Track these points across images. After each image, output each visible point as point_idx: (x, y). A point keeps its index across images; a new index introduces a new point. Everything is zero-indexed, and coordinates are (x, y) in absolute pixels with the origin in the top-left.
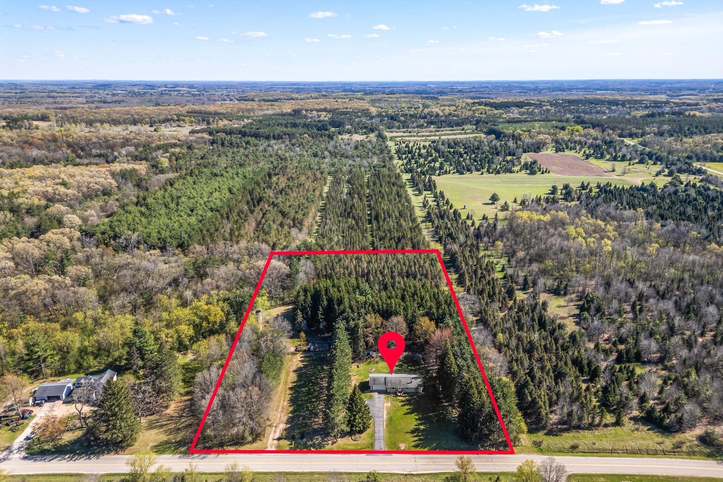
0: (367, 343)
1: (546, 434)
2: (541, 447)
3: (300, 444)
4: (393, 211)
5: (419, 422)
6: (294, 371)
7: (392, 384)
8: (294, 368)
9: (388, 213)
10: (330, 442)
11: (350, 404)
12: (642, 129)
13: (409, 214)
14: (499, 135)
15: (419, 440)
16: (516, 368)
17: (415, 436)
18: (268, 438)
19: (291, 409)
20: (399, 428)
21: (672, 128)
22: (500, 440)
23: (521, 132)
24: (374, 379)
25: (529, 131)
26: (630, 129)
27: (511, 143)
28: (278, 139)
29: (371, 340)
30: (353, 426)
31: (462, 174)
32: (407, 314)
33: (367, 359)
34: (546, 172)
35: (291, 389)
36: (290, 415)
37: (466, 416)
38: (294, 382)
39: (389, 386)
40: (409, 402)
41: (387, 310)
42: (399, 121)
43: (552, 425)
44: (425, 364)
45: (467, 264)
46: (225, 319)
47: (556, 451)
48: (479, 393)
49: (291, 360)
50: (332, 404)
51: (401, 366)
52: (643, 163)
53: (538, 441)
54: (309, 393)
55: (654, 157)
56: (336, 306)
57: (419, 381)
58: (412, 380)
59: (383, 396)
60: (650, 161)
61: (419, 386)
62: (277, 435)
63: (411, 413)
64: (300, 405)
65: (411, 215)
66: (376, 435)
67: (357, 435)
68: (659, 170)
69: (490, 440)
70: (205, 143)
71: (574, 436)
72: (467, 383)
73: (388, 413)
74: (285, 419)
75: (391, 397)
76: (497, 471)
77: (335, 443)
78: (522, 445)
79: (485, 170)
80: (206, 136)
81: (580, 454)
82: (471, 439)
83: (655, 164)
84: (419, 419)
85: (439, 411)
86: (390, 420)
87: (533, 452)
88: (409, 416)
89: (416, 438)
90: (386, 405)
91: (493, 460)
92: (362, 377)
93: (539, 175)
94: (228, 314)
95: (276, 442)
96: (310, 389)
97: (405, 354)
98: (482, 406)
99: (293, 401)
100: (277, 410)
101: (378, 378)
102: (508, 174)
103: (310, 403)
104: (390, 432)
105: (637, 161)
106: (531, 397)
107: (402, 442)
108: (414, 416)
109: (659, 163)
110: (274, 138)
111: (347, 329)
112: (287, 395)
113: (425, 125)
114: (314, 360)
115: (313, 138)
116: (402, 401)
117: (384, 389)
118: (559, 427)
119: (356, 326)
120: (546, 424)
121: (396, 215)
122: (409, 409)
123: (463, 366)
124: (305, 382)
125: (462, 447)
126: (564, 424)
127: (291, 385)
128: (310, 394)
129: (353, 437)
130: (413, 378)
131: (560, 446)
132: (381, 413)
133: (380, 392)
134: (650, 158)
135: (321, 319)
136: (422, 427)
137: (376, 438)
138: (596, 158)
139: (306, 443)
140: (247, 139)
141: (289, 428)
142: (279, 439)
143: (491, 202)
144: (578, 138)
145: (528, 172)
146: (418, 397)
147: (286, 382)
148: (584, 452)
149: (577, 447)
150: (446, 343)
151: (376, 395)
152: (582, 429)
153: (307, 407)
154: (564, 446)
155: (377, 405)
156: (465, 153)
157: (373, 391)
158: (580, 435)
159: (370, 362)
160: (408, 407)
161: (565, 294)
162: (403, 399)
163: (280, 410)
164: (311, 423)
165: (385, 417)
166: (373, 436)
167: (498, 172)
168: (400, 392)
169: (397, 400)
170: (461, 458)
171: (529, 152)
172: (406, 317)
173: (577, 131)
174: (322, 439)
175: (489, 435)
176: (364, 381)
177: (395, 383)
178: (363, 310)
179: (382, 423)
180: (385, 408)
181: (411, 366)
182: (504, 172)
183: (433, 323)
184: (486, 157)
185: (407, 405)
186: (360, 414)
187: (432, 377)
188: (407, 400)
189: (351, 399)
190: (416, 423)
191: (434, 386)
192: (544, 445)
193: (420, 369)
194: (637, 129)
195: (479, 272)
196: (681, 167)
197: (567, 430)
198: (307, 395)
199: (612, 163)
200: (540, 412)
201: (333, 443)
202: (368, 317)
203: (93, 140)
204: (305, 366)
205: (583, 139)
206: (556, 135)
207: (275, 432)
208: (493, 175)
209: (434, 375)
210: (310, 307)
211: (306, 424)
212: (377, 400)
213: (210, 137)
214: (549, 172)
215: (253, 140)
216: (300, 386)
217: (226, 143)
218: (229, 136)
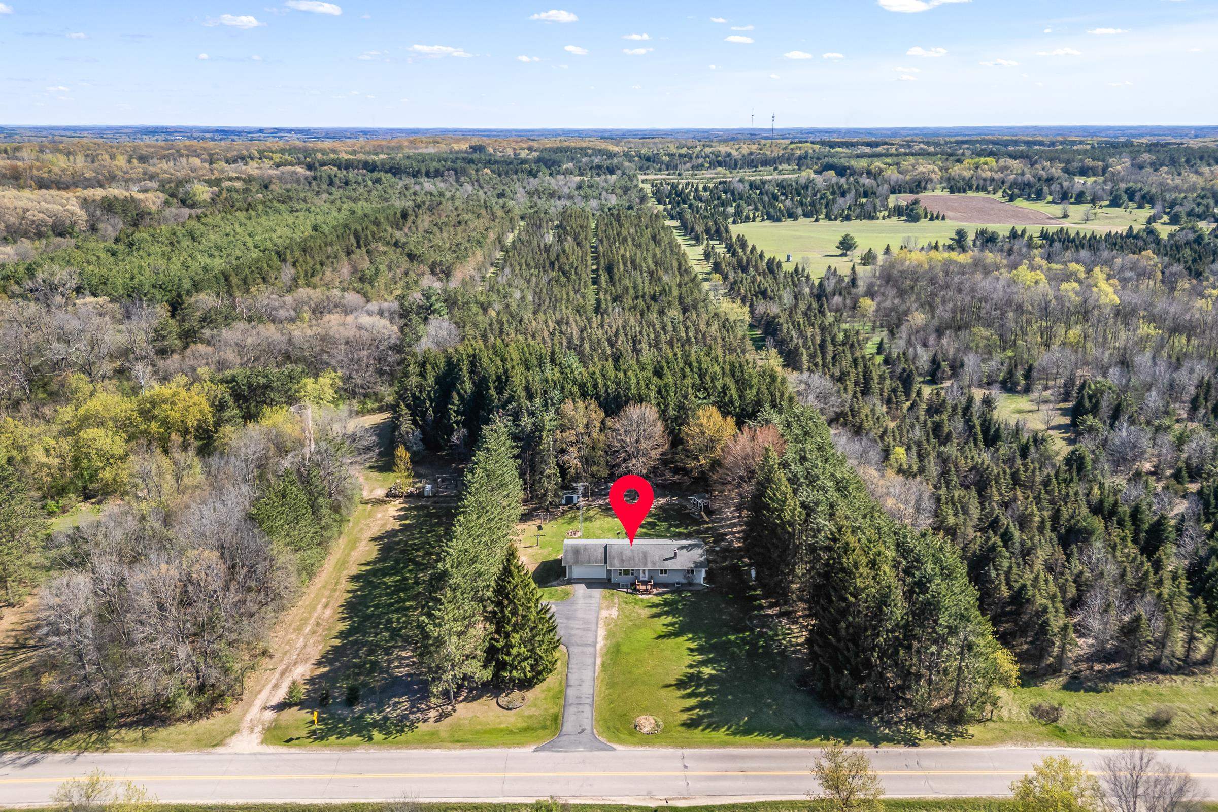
0: (563, 470)
1: (1066, 687)
2: (1061, 723)
3: (343, 720)
4: (645, 259)
5: (699, 658)
6: (374, 539)
7: (622, 561)
8: (375, 531)
9: (633, 262)
10: (433, 714)
11: (499, 604)
12: (1103, 161)
13: (675, 264)
14: (841, 171)
15: (702, 706)
16: (951, 520)
17: (689, 696)
18: (250, 704)
19: (343, 626)
20: (637, 672)
21: (1158, 159)
22: (936, 704)
23: (883, 166)
24: (576, 551)
25: (898, 164)
26: (1082, 161)
27: (866, 181)
28: (436, 176)
29: (573, 459)
30: (502, 666)
31: (779, 220)
32: (667, 406)
33: (564, 513)
34: (937, 218)
35: (355, 578)
36: (337, 642)
37: (836, 632)
38: (368, 564)
39: (616, 565)
40: (669, 608)
41: (618, 396)
42: (662, 162)
43: (1076, 662)
44: (713, 521)
45: (801, 334)
46: (211, 420)
47: (1104, 735)
48: (873, 564)
49: (370, 515)
50: (438, 601)
51: (652, 525)
52: (1119, 206)
53: (1046, 706)
54: (402, 586)
55: (1138, 196)
56: (493, 392)
57: (697, 555)
58: (679, 552)
59: (597, 592)
60: (1130, 204)
61: (698, 565)
62: (280, 695)
63: (676, 634)
64: (368, 617)
65: (680, 265)
66: (571, 692)
67: (516, 694)
68: (1148, 215)
69: (909, 703)
70: (298, 181)
71: (1144, 691)
72: (835, 540)
73: (610, 635)
74: (316, 652)
75: (621, 595)
76: (942, 796)
77: (448, 715)
78: (1001, 719)
79: (822, 216)
80: (301, 170)
81: (1179, 742)
82: (851, 700)
83: (1140, 206)
84: (700, 650)
85: (752, 630)
86: (615, 652)
87: (1039, 739)
88: (672, 642)
89: (693, 702)
90: (604, 613)
91: (925, 763)
92: (545, 551)
93: (924, 223)
94: (221, 407)
95: (269, 715)
96: (405, 579)
97: (662, 501)
98: (883, 600)
99: (352, 608)
100: (299, 629)
101: (586, 548)
102: (866, 222)
103: (397, 611)
104: (611, 685)
105: (1107, 203)
106: (1010, 588)
107: (646, 711)
108: (684, 643)
109: (1148, 206)
110: (428, 174)
111: (515, 437)
112: (337, 594)
113: (707, 165)
114: (431, 515)
115: (500, 175)
116: (654, 606)
117: (603, 575)
118: (1097, 667)
119: (538, 428)
120: (1060, 658)
121: (648, 267)
122: (672, 624)
123: (817, 504)
124: (397, 562)
125: (824, 723)
126: (1108, 657)
127: (354, 570)
128: (404, 590)
129: (503, 700)
130: (682, 547)
131: (1115, 718)
132: (591, 634)
133: (591, 583)
134: (1131, 199)
135: (457, 423)
136: (708, 671)
137: (571, 700)
138: (1029, 199)
139: (361, 717)
140: (376, 175)
141: (321, 676)
142: (281, 707)
143: (840, 252)
144: (989, 174)
145: (904, 218)
146: (696, 593)
147: (343, 563)
148: (1192, 738)
149: (1167, 722)
150: (766, 458)
151: (581, 589)
152: (1163, 672)
153: (389, 621)
154: (1127, 718)
155: (580, 614)
156: (782, 194)
157: (570, 582)
158: (1162, 689)
159: (573, 519)
160: (670, 619)
161: (1027, 390)
162: (657, 600)
163: (308, 629)
164: (390, 662)
165: (601, 643)
166: (560, 695)
167: (848, 218)
168: (645, 583)
169: (636, 602)
170: (833, 757)
171: (900, 192)
172: (663, 413)
173: (986, 164)
174: (412, 707)
175: (903, 688)
176: (551, 558)
177: (630, 559)
178: (556, 394)
179: (590, 661)
180: (601, 623)
181: (677, 526)
182: (857, 218)
183: (731, 421)
184: (821, 198)
185: (667, 613)
186: (526, 634)
187: (729, 551)
188: (666, 603)
189: (501, 590)
190: (689, 660)
191: (735, 569)
192: (1067, 717)
193: (698, 532)
194: (1094, 160)
195: (830, 348)
196: (1193, 209)
197: (1123, 675)
198: (393, 593)
199: (1060, 206)
200: (1046, 623)
201: (441, 717)
202: (568, 408)
203: (87, 175)
204: (406, 528)
205: (998, 176)
206: (947, 170)
207: (276, 686)
208: (838, 222)
209: (736, 544)
210: (431, 401)
211: (375, 664)
212: (581, 601)
213: (308, 173)
214: (943, 218)
215: (386, 177)
216: (385, 572)
217: (337, 181)
218: (344, 172)
